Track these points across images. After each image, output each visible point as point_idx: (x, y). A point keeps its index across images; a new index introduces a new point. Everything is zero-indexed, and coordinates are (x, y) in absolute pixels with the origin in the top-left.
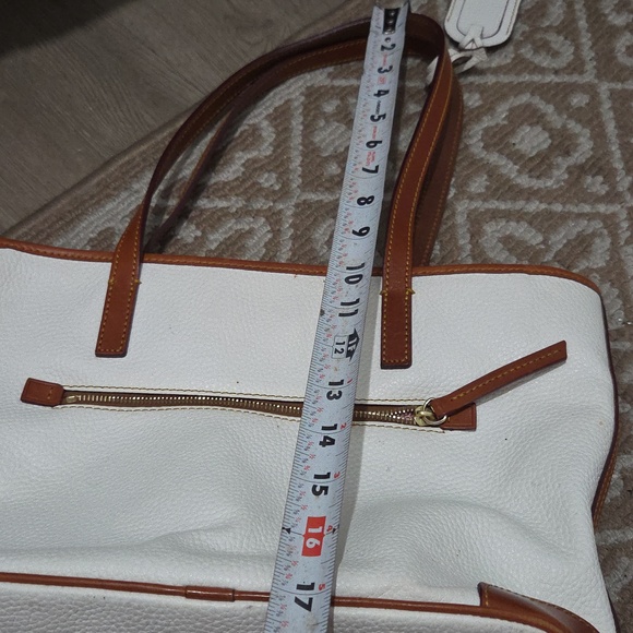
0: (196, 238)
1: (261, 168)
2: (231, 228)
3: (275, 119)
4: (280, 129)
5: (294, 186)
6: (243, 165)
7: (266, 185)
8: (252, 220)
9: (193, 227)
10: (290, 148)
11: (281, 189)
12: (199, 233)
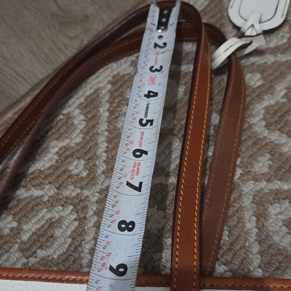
0: (12, 229)
1: (72, 155)
2: (42, 218)
3: (86, 107)
4: (89, 116)
5: (99, 172)
6: (57, 153)
7: (76, 172)
8: (60, 208)
9: (10, 218)
10: (98, 134)
11: (88, 175)
12: (15, 224)
